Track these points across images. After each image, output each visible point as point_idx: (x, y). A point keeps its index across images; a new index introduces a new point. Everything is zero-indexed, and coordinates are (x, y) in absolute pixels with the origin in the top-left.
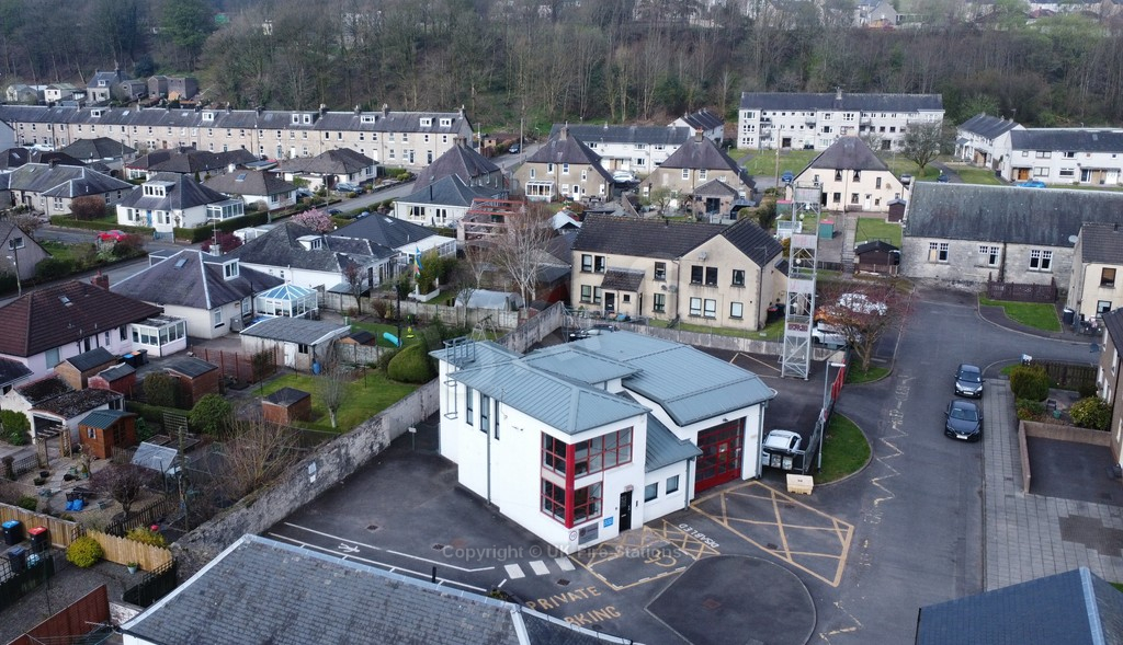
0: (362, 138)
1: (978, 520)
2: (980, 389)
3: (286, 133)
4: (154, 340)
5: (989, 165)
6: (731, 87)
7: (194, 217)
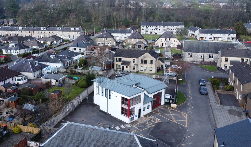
0: (58, 33)
1: (211, 111)
2: (205, 84)
3: (40, 32)
4: (20, 80)
5: (194, 37)
6: (139, 21)
7: (22, 52)
